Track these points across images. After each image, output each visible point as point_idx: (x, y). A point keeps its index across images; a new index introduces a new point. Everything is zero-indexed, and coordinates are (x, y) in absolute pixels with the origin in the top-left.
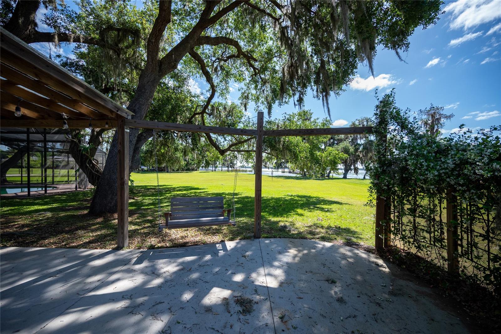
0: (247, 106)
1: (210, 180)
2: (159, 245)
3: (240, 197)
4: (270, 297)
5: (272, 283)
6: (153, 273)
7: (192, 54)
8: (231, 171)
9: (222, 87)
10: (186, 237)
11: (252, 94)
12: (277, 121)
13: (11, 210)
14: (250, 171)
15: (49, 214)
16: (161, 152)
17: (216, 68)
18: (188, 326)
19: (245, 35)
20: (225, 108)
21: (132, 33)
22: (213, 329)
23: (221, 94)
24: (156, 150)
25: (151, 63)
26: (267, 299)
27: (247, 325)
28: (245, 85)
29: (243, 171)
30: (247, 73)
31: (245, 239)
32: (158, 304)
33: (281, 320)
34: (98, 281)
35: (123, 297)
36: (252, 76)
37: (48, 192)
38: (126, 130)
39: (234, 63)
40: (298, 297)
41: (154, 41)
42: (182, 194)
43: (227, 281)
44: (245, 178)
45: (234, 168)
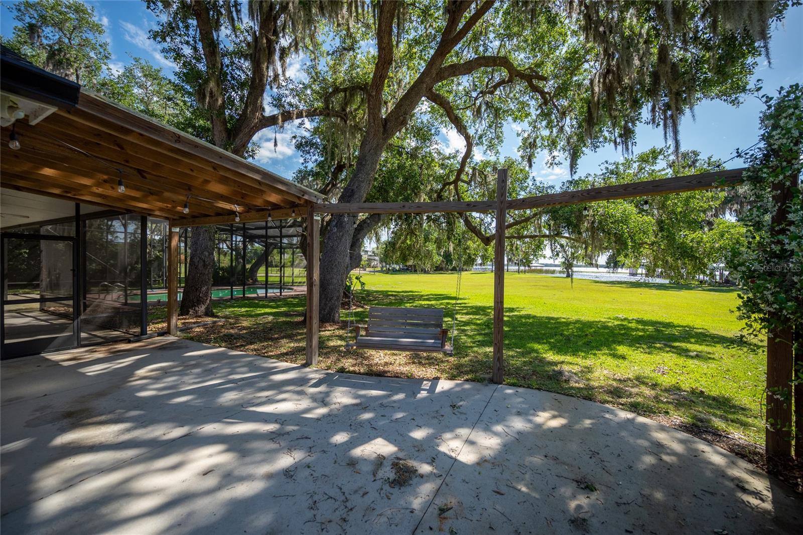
0: (534, 160)
1: (481, 286)
2: (352, 369)
3: (515, 315)
4: (449, 474)
5: (467, 456)
6: (323, 400)
7: (430, 97)
8: (522, 272)
9: (490, 136)
10: (391, 364)
11: (542, 138)
12: (590, 179)
13: (247, 311)
14: (560, 272)
15: (270, 318)
16: (407, 244)
17: (480, 107)
18: (315, 475)
19: (526, 41)
20: (495, 169)
21: (361, 89)
22: (341, 489)
23: (490, 146)
24: (400, 242)
25: (373, 124)
26: (441, 475)
27: (386, 500)
28: (530, 124)
29: (547, 272)
30: (533, 103)
31: (474, 381)
32: (302, 438)
33: (439, 512)
34: (267, 397)
35: (276, 421)
36: (540, 106)
37: (283, 294)
38: (315, 218)
39: (510, 92)
40: (496, 490)
41: (374, 94)
42: (428, 304)
43: (401, 435)
44: (545, 284)
45: (529, 266)
